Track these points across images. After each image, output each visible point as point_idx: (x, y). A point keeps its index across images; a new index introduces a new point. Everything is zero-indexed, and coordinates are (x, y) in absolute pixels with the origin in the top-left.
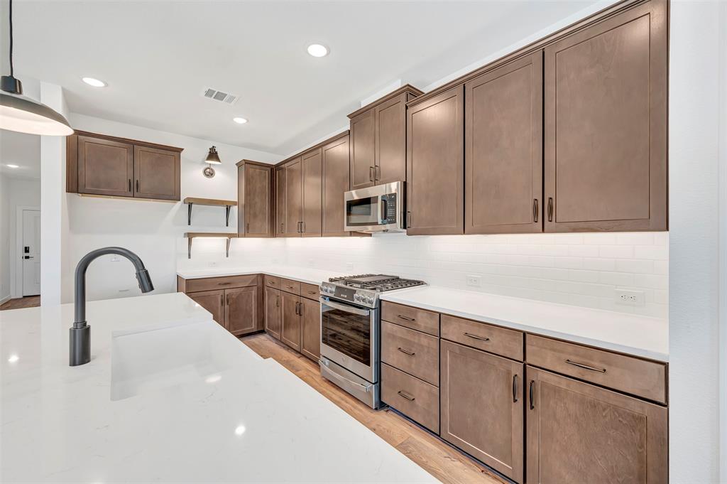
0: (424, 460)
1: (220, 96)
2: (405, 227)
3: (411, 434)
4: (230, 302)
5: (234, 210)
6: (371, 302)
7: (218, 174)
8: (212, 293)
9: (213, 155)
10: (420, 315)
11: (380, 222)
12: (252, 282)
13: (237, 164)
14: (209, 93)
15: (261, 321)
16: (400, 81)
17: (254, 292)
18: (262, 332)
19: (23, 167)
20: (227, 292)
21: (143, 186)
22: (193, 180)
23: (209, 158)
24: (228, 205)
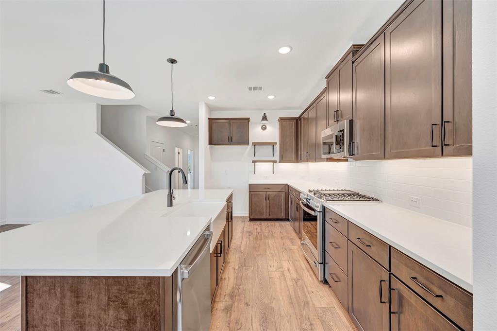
0: (332, 324)
1: (255, 89)
3: (335, 306)
4: (270, 199)
5: (277, 146)
6: (317, 207)
7: (268, 128)
8: (261, 193)
9: (265, 118)
12: (282, 189)
13: (278, 120)
14: (250, 89)
15: (287, 213)
17: (283, 195)
18: (288, 220)
20: (268, 193)
21: (234, 139)
22: (256, 133)
23: (263, 120)
24: (274, 144)
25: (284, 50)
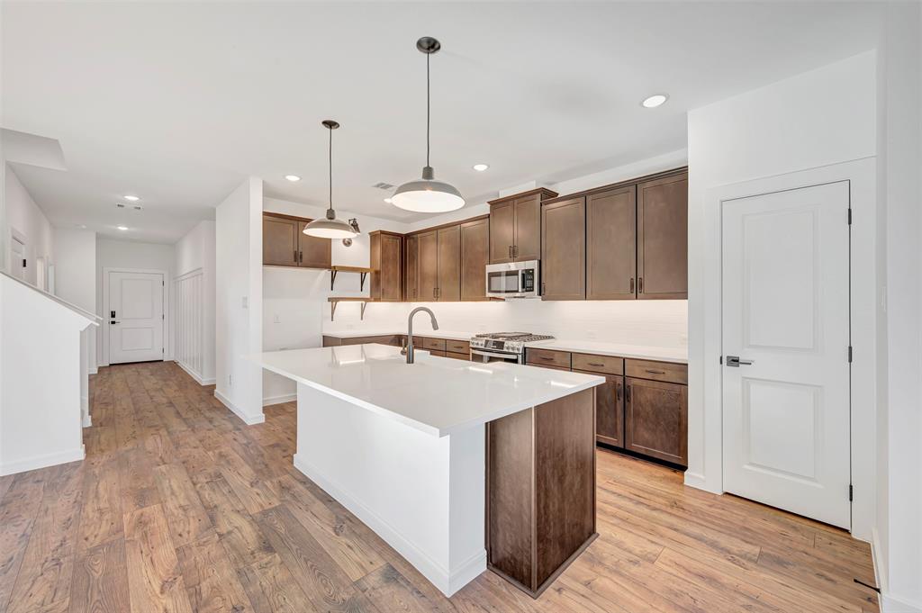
2: (540, 295)
5: (368, 275)
6: (518, 349)
7: (354, 243)
10: (557, 355)
11: (520, 290)
13: (370, 234)
16: (534, 182)
19: (133, 229)
21: (305, 257)
24: (362, 272)
25: (481, 168)
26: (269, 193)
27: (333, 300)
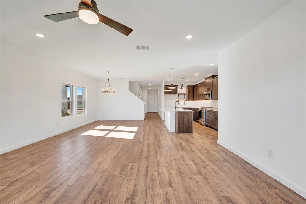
5: (186, 95)
7: (183, 89)
9: (182, 85)
13: (186, 86)
21: (172, 92)
23: (182, 86)
24: (185, 94)
26: (165, 82)
27: (179, 100)
